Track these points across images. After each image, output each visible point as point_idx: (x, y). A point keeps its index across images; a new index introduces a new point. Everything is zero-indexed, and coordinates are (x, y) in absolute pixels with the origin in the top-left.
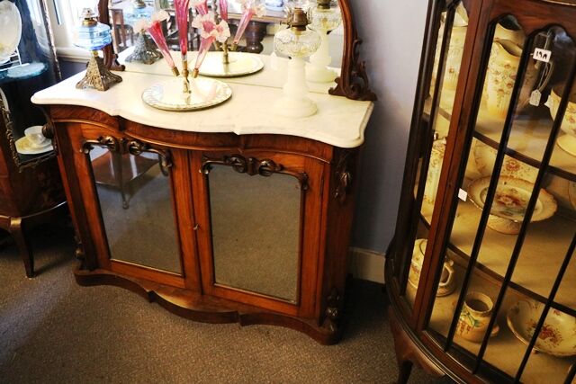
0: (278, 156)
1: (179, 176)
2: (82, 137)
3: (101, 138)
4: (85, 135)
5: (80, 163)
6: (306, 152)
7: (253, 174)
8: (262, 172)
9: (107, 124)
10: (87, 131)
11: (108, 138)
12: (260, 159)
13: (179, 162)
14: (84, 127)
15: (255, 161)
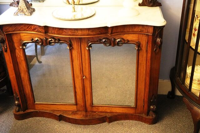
0: (125, 35)
1: (75, 53)
2: (21, 40)
3: (33, 39)
4: (22, 39)
5: (19, 54)
6: (139, 32)
7: (114, 46)
8: (118, 44)
9: (36, 32)
10: (23, 37)
11: (36, 39)
12: (117, 38)
13: (75, 45)
14: (22, 35)
15: (115, 40)
